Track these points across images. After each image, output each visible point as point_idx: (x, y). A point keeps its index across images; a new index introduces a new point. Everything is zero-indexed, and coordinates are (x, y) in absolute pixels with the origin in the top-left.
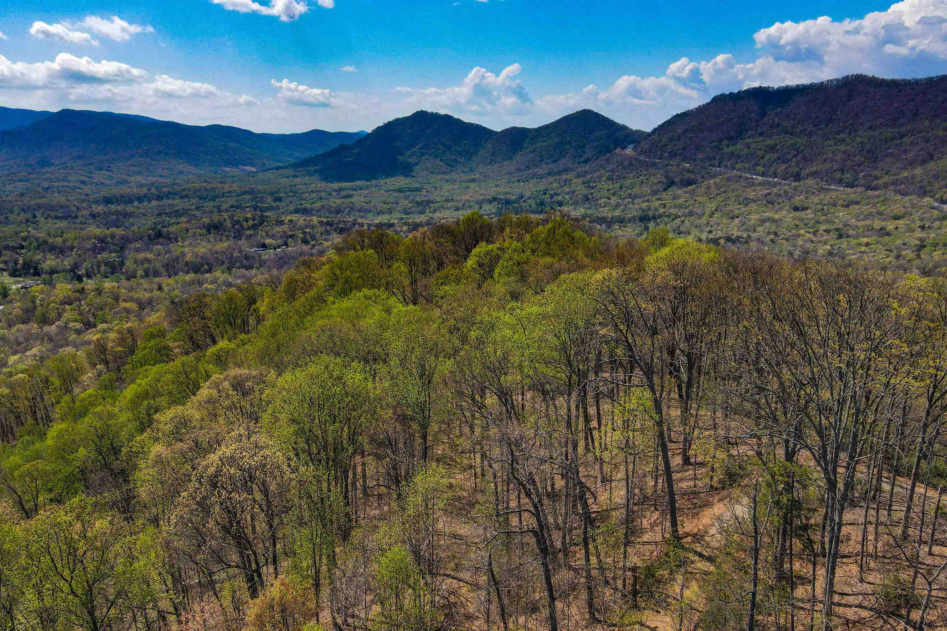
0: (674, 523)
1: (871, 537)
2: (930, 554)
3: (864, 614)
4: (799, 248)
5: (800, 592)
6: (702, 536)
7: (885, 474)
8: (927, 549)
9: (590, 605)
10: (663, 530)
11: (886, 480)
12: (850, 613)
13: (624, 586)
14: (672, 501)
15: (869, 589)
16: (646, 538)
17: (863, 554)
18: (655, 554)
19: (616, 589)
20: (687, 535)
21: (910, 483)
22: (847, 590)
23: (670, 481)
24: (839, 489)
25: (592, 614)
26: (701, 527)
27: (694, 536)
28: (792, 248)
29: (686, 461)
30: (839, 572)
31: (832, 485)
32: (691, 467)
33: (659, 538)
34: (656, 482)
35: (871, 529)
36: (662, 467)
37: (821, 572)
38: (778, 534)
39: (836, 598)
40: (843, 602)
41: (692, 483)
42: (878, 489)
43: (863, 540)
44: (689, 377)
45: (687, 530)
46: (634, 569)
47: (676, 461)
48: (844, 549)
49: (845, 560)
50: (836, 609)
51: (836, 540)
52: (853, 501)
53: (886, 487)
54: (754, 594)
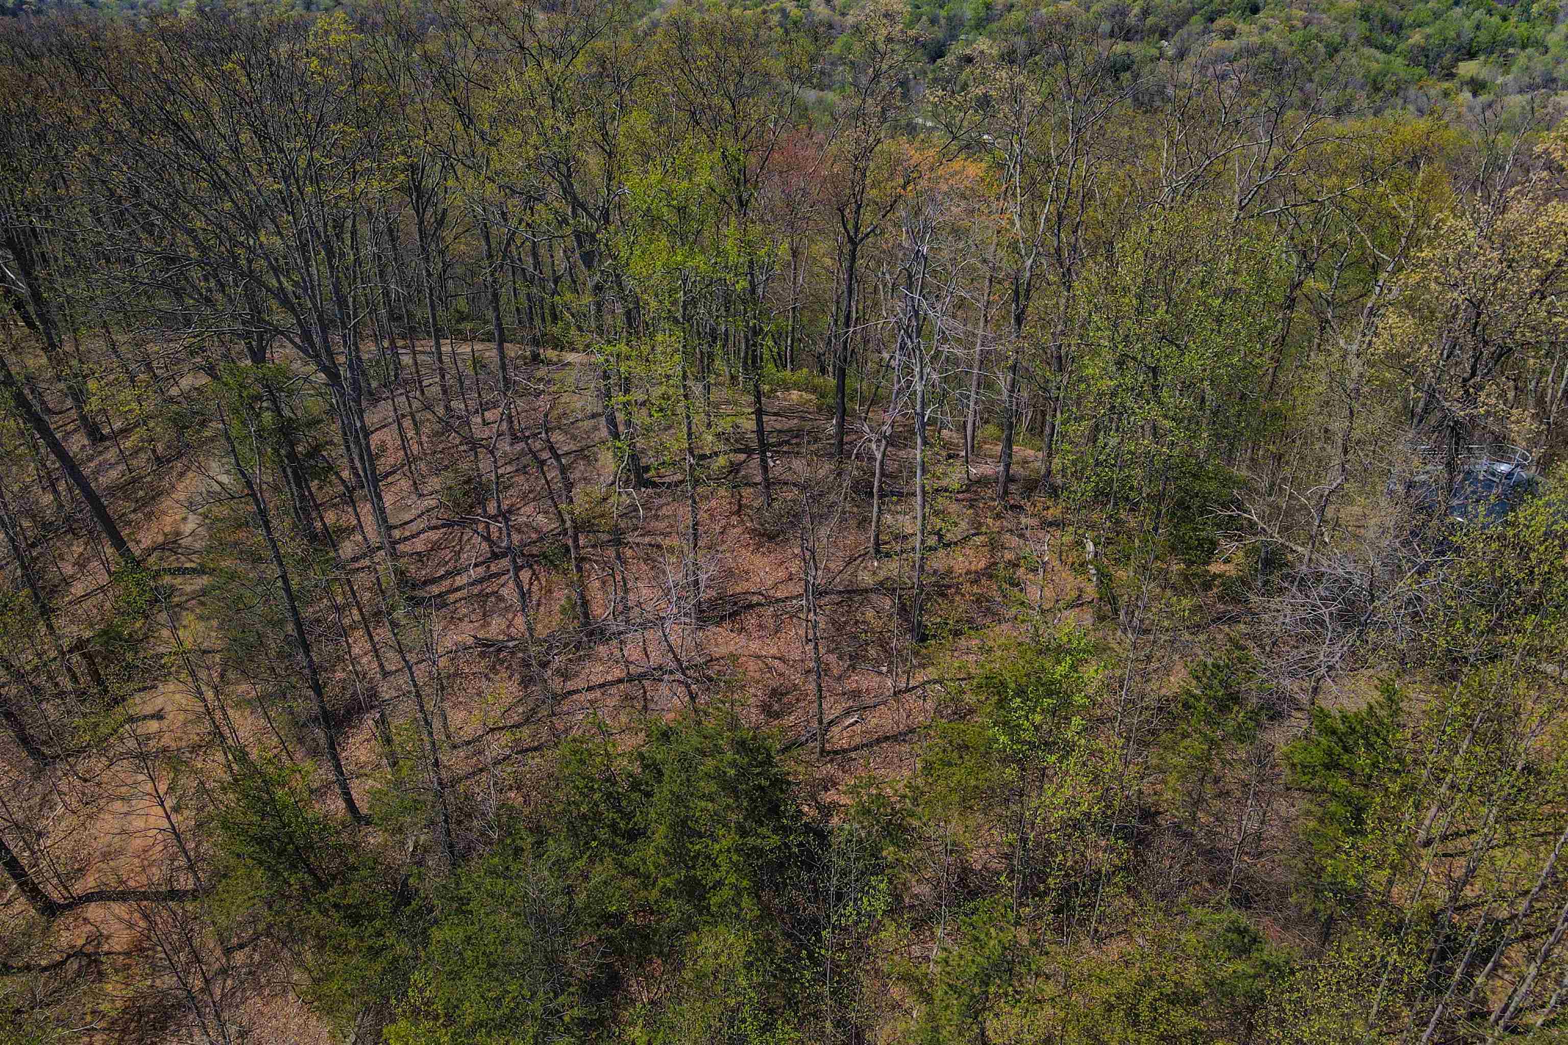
0: (119, 543)
1: (411, 434)
2: (485, 423)
3: (434, 535)
4: (143, 11)
5: (347, 549)
6: (175, 542)
7: (400, 343)
8: (479, 420)
9: (25, 740)
10: (105, 563)
11: (404, 351)
12: (419, 545)
13: (75, 679)
14: (100, 511)
15: (430, 502)
16: (78, 589)
17: (410, 460)
18: (108, 604)
19: (62, 694)
20: (149, 551)
21: (433, 343)
22: (407, 517)
23: (81, 482)
24: (346, 379)
25: (35, 753)
26: (167, 529)
27: (162, 547)
28: (131, 12)
29: (95, 435)
30: (388, 500)
31: (333, 376)
32: (108, 443)
33: (103, 579)
34: (55, 491)
35: (407, 423)
36: (53, 462)
37: (365, 509)
38: (289, 483)
39: (397, 534)
40: (407, 534)
41: (122, 467)
42: (398, 366)
43: (403, 441)
44: (30, 286)
45: (146, 542)
46: (80, 645)
47: (77, 444)
48: (383, 465)
49: (390, 479)
50: (401, 547)
51: (370, 457)
52: (371, 394)
53: (406, 360)
54: (284, 577)
